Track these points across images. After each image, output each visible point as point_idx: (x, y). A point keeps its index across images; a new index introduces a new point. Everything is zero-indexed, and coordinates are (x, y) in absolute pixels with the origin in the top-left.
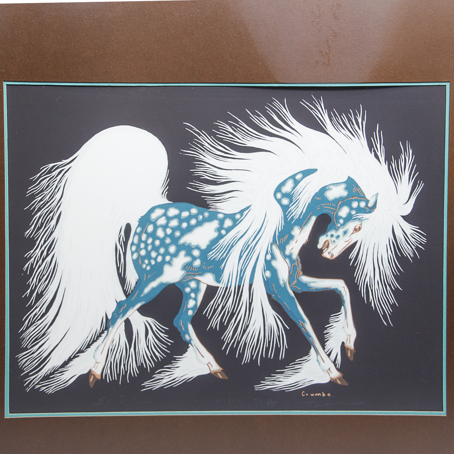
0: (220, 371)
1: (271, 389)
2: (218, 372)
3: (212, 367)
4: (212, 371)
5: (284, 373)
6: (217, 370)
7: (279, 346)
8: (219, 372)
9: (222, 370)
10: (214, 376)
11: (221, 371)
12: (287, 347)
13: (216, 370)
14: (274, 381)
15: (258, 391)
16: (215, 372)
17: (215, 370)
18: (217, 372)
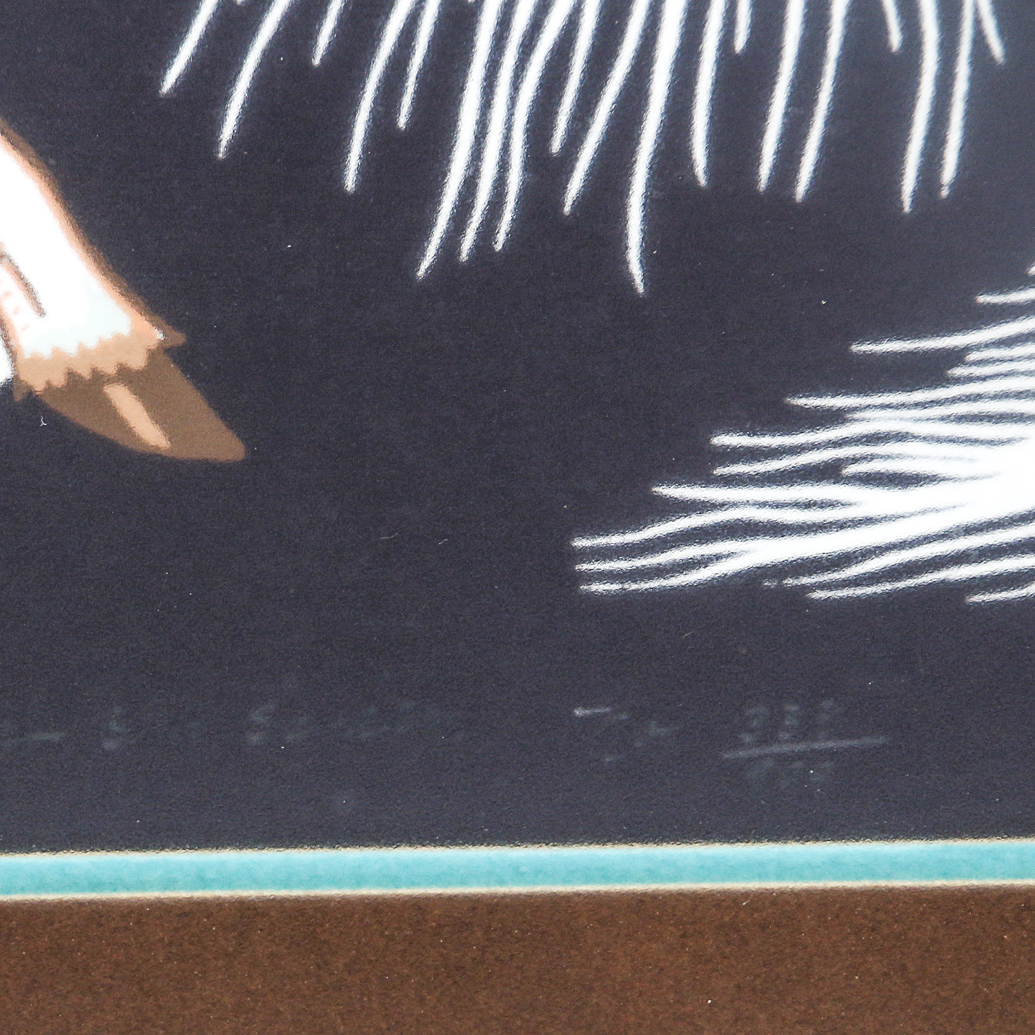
0: (138, 361)
1: (790, 582)
2: (111, 370)
3: (41, 312)
4: (35, 361)
5: (958, 371)
6: (104, 347)
7: (895, 39)
8: (125, 375)
9: (167, 350)
10: (59, 423)
11: (152, 355)
12: (997, 48)
13: (84, 352)
14: (830, 472)
15: (625, 597)
16: (72, 375)
17: (71, 348)
18: (98, 378)
